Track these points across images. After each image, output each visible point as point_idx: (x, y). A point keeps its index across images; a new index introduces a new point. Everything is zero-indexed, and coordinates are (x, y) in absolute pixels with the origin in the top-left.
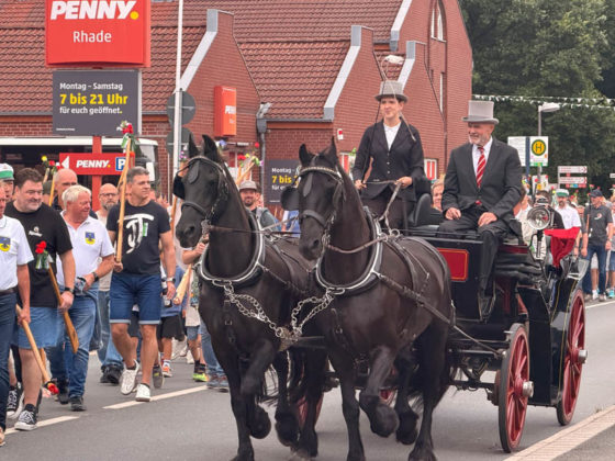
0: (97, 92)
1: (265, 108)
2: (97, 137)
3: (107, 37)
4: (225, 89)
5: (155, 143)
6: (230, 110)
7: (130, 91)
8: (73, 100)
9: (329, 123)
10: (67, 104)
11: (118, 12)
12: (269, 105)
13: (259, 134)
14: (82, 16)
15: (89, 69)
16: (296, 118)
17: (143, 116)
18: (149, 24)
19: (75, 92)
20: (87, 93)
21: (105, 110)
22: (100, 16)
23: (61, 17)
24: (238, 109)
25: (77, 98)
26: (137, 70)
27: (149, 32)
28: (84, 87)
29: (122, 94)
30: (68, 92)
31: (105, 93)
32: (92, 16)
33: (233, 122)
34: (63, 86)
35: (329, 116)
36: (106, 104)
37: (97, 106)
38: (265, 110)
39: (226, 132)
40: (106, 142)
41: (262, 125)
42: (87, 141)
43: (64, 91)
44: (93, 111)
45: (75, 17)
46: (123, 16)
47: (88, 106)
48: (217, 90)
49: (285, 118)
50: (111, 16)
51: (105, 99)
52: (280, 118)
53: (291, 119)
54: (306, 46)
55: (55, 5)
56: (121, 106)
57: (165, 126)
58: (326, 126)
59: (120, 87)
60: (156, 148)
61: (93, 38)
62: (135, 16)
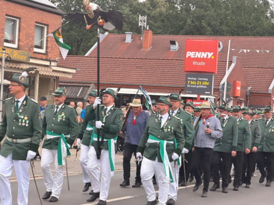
0: (199, 81)
1: (249, 88)
2: (199, 95)
3: (204, 64)
4: (237, 82)
5: (215, 98)
6: (238, 88)
7: (210, 81)
8: (192, 83)
9: (270, 94)
10: (190, 84)
11: (207, 56)
12: (251, 87)
13: (247, 96)
14: (196, 57)
15: (197, 74)
16: (259, 92)
17: (214, 89)
18: (217, 60)
19: (193, 80)
20: (196, 81)
21: (202, 86)
22: (202, 57)
23: (189, 57)
24: (241, 88)
25: (193, 82)
26: (212, 74)
27: (217, 63)
28: (195, 79)
29: (207, 82)
30: (190, 80)
31: (202, 81)
32: (199, 57)
33: (239, 92)
34: (189, 78)
35: (270, 92)
36: (202, 85)
37: (199, 85)
38: (249, 89)
39: (237, 95)
40: (201, 96)
41: (248, 94)
42: (195, 96)
43: (189, 80)
44: (198, 87)
45: (194, 57)
46: (209, 57)
47: (196, 85)
48: (235, 82)
49: (256, 92)
50: (205, 57)
51: (202, 83)
52: (254, 92)
53: (257, 92)
54: (263, 69)
55: (188, 53)
56: (207, 86)
57: (218, 93)
58: (269, 95)
59: (207, 80)
60: (215, 99)
61: (199, 64)
62: (213, 57)
